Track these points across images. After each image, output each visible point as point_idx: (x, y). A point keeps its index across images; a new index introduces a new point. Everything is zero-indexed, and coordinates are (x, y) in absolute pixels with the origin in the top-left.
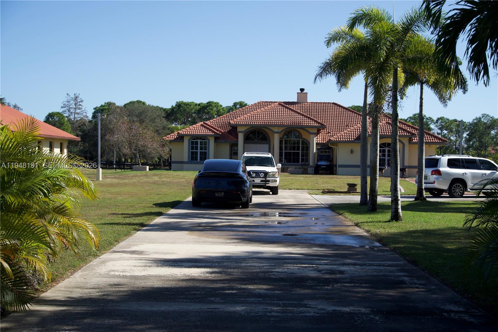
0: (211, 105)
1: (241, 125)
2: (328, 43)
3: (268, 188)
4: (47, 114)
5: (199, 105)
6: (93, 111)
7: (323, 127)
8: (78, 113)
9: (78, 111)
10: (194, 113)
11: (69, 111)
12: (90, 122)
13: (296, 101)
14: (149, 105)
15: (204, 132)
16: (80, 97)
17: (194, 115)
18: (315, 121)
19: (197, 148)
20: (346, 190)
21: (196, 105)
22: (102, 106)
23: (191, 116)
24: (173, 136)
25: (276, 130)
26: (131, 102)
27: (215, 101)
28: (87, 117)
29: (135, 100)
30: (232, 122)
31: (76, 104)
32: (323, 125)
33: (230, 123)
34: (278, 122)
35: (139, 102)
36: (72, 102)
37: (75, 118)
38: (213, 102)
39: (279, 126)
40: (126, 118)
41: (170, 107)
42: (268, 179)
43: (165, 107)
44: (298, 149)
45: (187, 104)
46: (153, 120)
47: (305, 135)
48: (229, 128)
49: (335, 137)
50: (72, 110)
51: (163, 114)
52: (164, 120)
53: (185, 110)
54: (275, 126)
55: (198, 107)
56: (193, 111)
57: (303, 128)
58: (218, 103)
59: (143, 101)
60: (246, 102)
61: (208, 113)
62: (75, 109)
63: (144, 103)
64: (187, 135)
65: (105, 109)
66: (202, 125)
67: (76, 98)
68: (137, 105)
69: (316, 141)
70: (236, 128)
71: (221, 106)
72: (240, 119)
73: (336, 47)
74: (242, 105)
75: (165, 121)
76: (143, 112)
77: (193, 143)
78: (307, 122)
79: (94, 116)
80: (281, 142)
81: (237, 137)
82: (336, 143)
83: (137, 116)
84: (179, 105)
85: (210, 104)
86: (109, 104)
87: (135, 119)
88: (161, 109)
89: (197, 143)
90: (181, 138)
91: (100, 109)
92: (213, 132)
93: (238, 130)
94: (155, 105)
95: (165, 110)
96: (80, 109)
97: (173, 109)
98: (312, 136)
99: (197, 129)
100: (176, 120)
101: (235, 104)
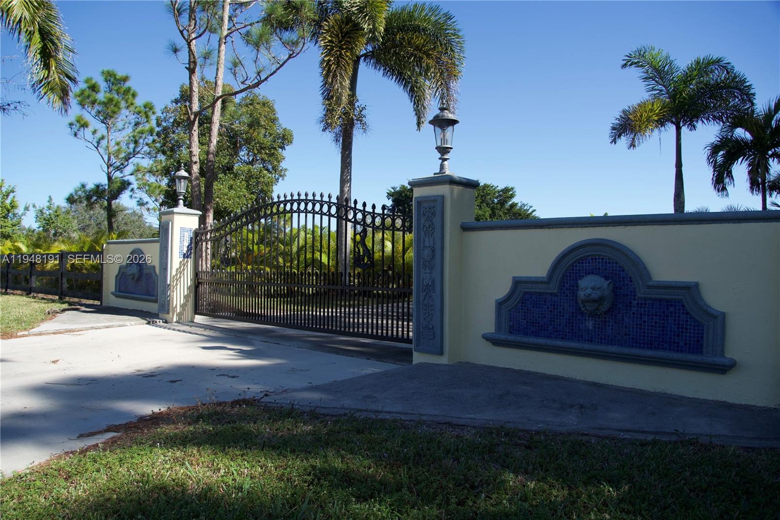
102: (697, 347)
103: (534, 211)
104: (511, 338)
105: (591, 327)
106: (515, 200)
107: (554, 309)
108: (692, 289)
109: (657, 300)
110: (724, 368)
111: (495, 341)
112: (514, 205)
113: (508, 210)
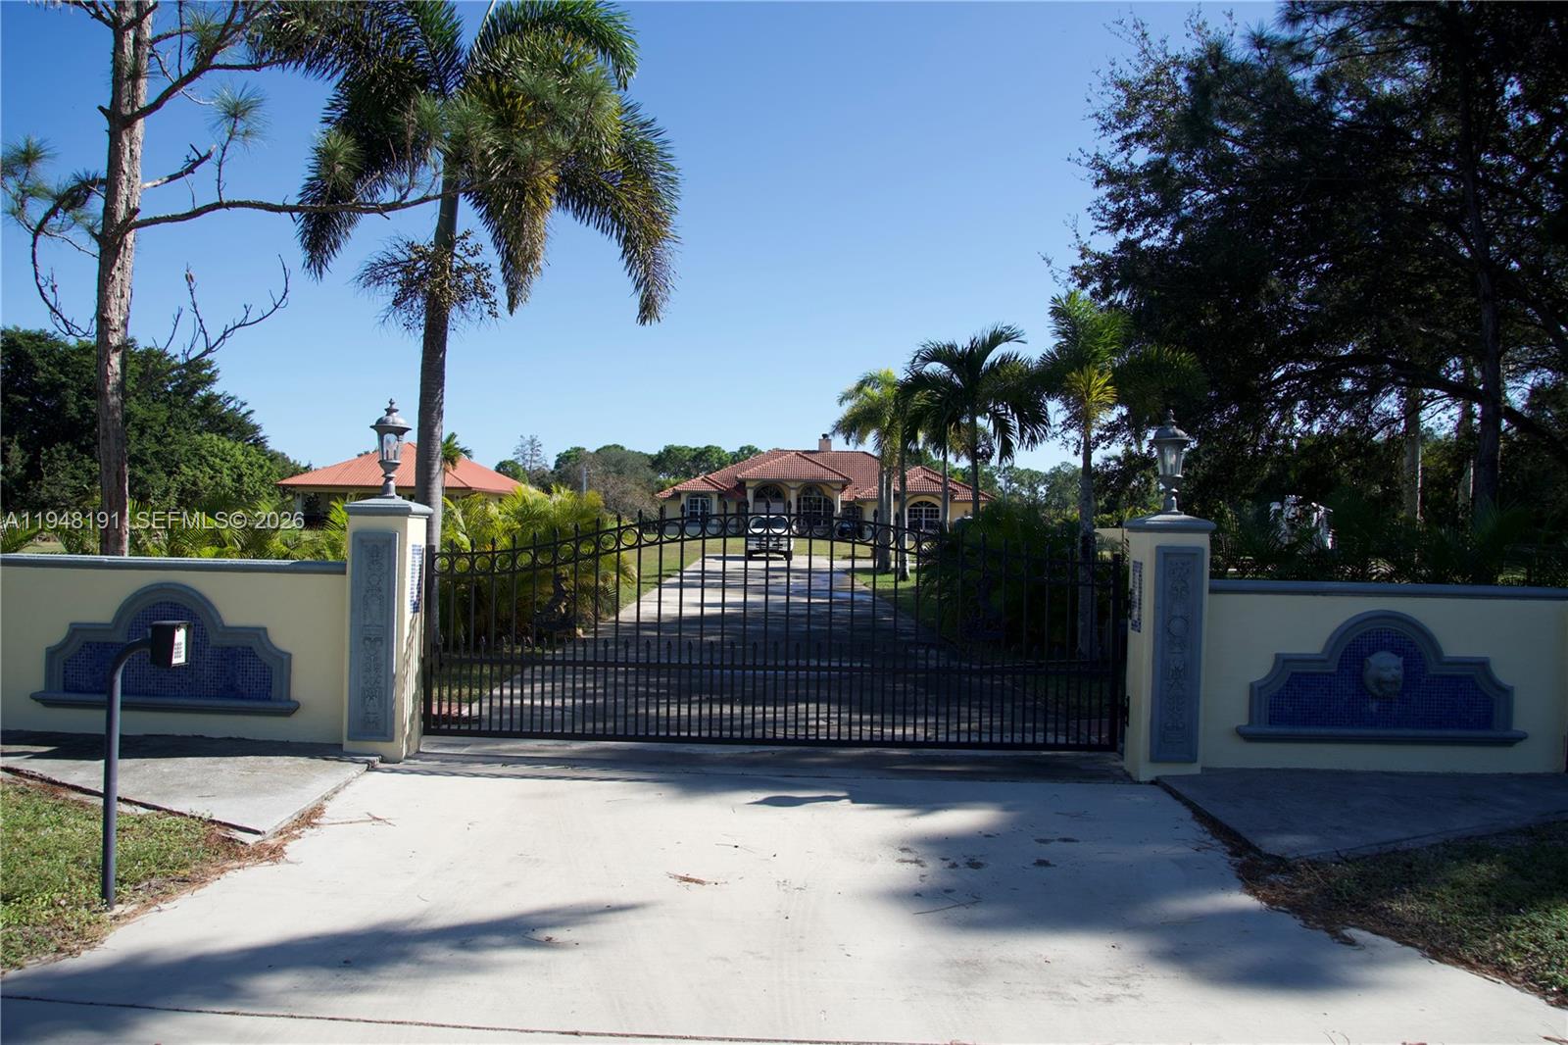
0: (710, 451)
1: (750, 480)
2: (841, 402)
3: (781, 553)
4: (498, 463)
5: (695, 450)
6: (556, 458)
7: (849, 481)
8: (535, 462)
9: (535, 458)
10: (688, 460)
11: (523, 458)
12: (552, 472)
13: (817, 449)
14: (629, 451)
15: (706, 488)
16: (538, 440)
17: (687, 463)
18: (840, 475)
19: (696, 508)
20: (869, 555)
21: (691, 450)
22: (567, 452)
23: (684, 465)
24: (668, 492)
25: (792, 485)
26: (605, 447)
27: (716, 445)
28: (547, 466)
29: (611, 444)
30: (739, 476)
31: (532, 449)
32: (848, 479)
33: (736, 477)
34: (795, 477)
35: (616, 446)
36: (528, 446)
37: (530, 467)
38: (713, 447)
39: (796, 481)
40: (600, 468)
41: (657, 453)
42: (781, 543)
43: (649, 453)
44: (820, 509)
45: (679, 449)
46: (635, 470)
47: (827, 492)
48: (736, 483)
49: (863, 494)
50: (527, 457)
51: (648, 463)
52: (648, 469)
53: (676, 457)
54: (792, 480)
55: (694, 453)
56: (687, 458)
57: (826, 483)
58: (720, 448)
59: (621, 444)
60: (756, 447)
61: (707, 461)
62: (532, 455)
63: (622, 448)
64: (685, 492)
65: (572, 456)
66: (703, 480)
67: (533, 441)
68: (613, 451)
69: (840, 499)
70: (744, 484)
71: (724, 451)
72: (750, 472)
73: (848, 405)
74: (752, 451)
75: (651, 473)
76: (622, 460)
77: (691, 501)
78: (829, 476)
79: (557, 466)
80: (799, 500)
81: (746, 494)
82: (864, 501)
83: (615, 466)
84: (669, 450)
85: (708, 449)
86: (578, 449)
87: (612, 469)
88: (645, 455)
89: (697, 501)
90: (677, 495)
91: (564, 456)
92: (717, 488)
93: (747, 485)
94: (637, 450)
95: (649, 457)
96: (537, 455)
97: (660, 455)
98: (836, 492)
99: (696, 484)
100: (664, 470)
101: (742, 449)
102: (1486, 721)
103: (251, 412)
104: (1273, 730)
105: (1374, 710)
106: (216, 389)
107: (1330, 691)
108: (1483, 665)
109: (1446, 676)
110: (1509, 741)
111: (1247, 736)
112: (210, 399)
113: (200, 409)
